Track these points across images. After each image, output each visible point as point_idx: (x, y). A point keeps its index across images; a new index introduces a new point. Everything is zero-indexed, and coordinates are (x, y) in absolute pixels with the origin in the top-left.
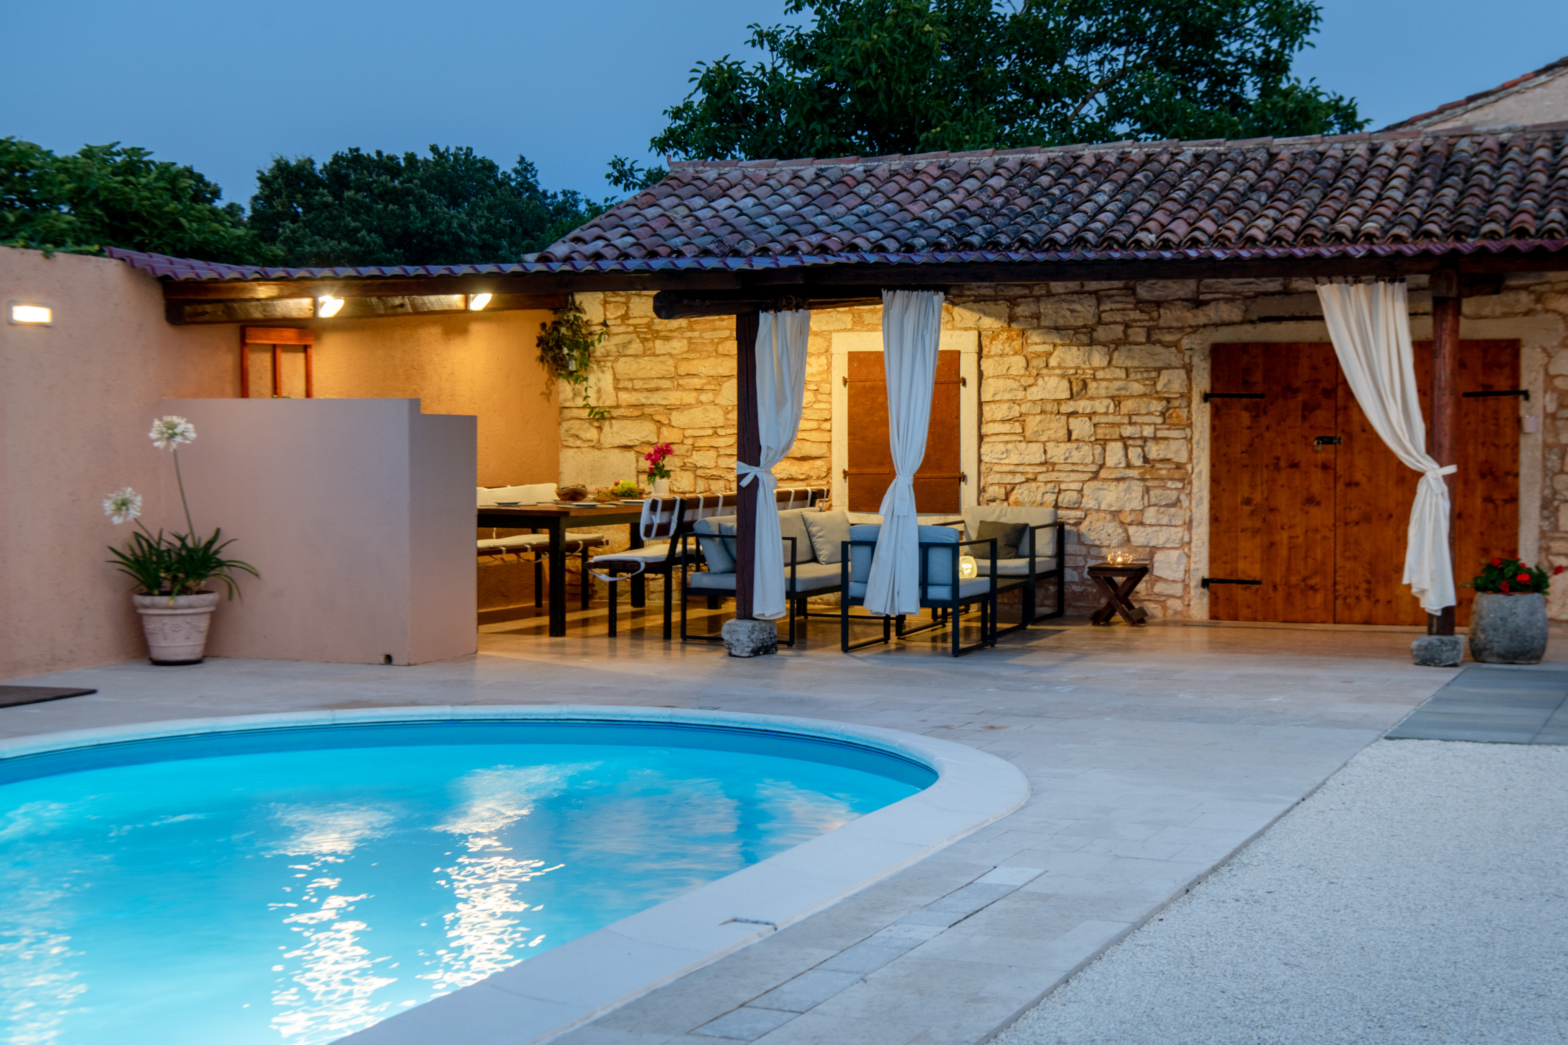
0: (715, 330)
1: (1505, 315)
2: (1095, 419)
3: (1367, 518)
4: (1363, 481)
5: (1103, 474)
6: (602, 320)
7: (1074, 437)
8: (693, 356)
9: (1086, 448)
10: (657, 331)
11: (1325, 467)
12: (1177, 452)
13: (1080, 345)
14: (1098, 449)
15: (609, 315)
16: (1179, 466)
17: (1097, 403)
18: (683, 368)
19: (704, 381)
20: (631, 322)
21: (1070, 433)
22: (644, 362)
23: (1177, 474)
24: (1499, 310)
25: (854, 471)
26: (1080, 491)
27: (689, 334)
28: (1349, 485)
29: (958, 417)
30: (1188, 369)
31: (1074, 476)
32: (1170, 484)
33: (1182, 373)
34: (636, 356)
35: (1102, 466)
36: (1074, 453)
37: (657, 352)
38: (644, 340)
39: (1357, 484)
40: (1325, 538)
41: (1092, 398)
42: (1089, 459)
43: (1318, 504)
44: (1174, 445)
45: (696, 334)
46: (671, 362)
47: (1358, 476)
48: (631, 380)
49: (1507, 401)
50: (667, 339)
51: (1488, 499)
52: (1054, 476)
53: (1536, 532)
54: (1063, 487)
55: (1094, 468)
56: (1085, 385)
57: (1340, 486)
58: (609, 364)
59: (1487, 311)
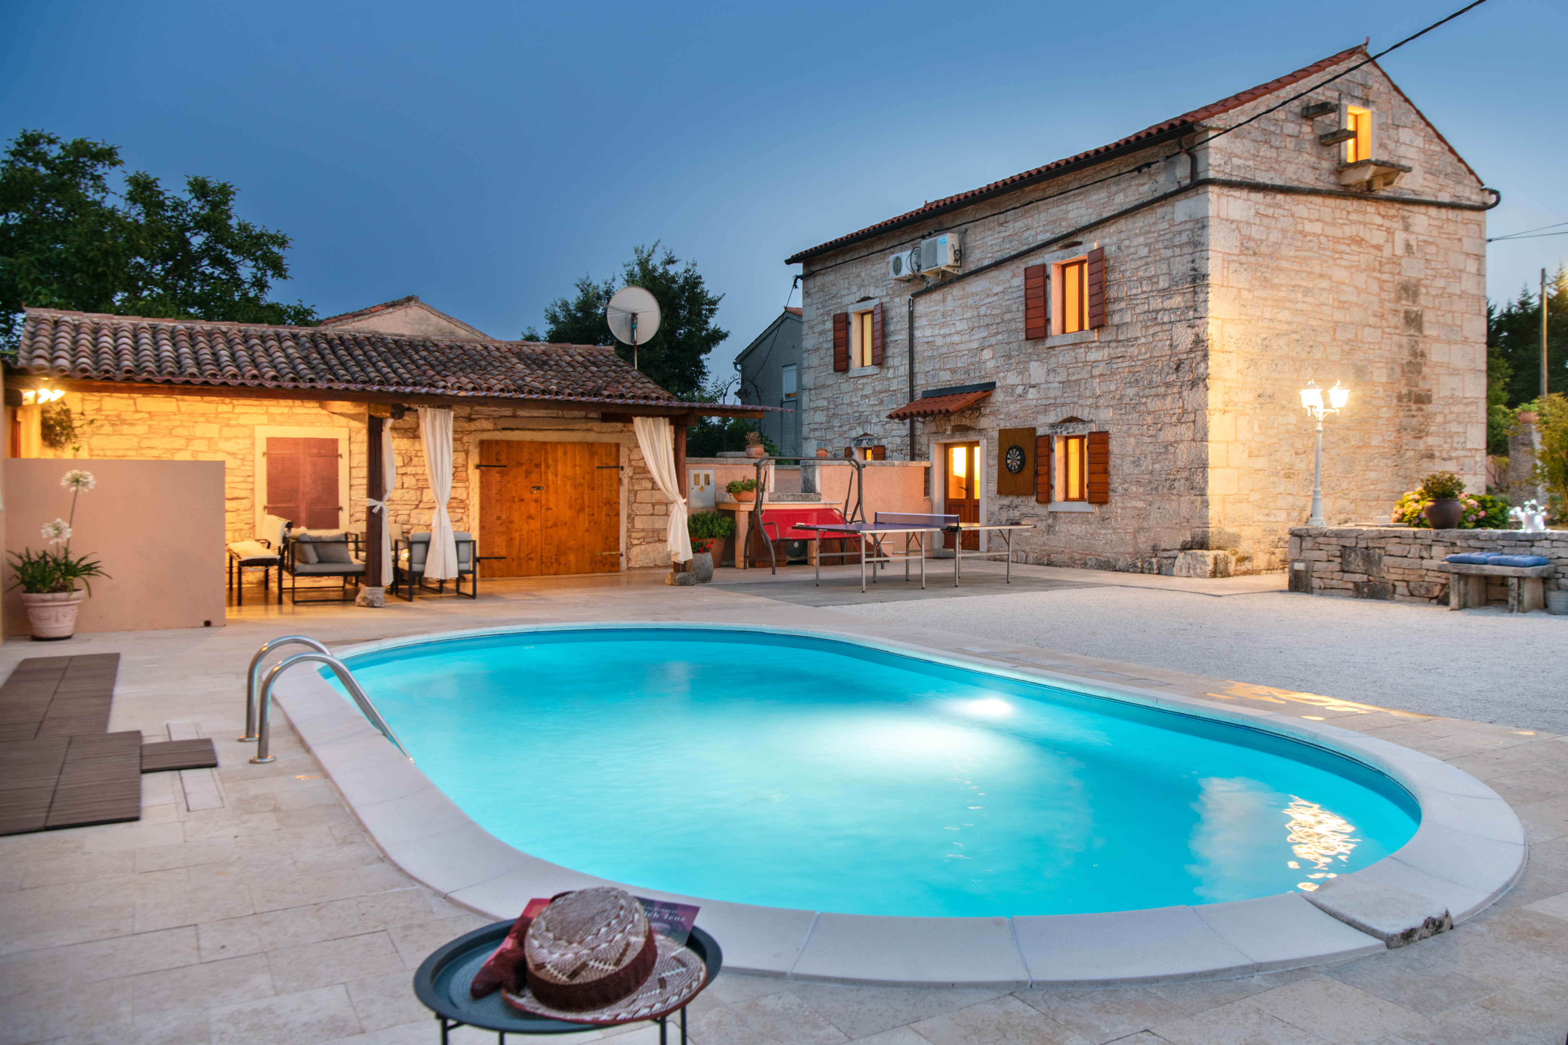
0: (169, 420)
1: (612, 432)
2: (418, 477)
3: (556, 525)
4: (554, 507)
5: (421, 506)
6: (80, 411)
7: (405, 486)
8: (152, 436)
9: (412, 492)
10: (125, 420)
11: (536, 501)
12: (461, 494)
13: (408, 438)
14: (419, 493)
15: (86, 408)
16: (462, 501)
17: (418, 468)
18: (145, 443)
19: (161, 452)
20: (103, 413)
21: (403, 484)
22: (115, 439)
23: (461, 505)
24: (609, 430)
25: (271, 505)
26: (409, 515)
27: (149, 423)
28: (547, 509)
29: (337, 475)
30: (467, 452)
31: (405, 507)
32: (458, 510)
33: (463, 454)
34: (107, 435)
35: (421, 502)
36: (406, 495)
37: (124, 433)
38: (113, 425)
39: (551, 509)
40: (537, 535)
41: (415, 466)
42: (414, 498)
43: (533, 519)
44: (459, 491)
45: (155, 423)
46: (136, 439)
47: (551, 505)
48: (103, 450)
49: (614, 471)
50: (132, 425)
51: (608, 515)
52: (394, 507)
53: (625, 529)
54: (399, 512)
55: (417, 503)
56: (411, 460)
57: (544, 509)
58: (85, 439)
59: (604, 430)
